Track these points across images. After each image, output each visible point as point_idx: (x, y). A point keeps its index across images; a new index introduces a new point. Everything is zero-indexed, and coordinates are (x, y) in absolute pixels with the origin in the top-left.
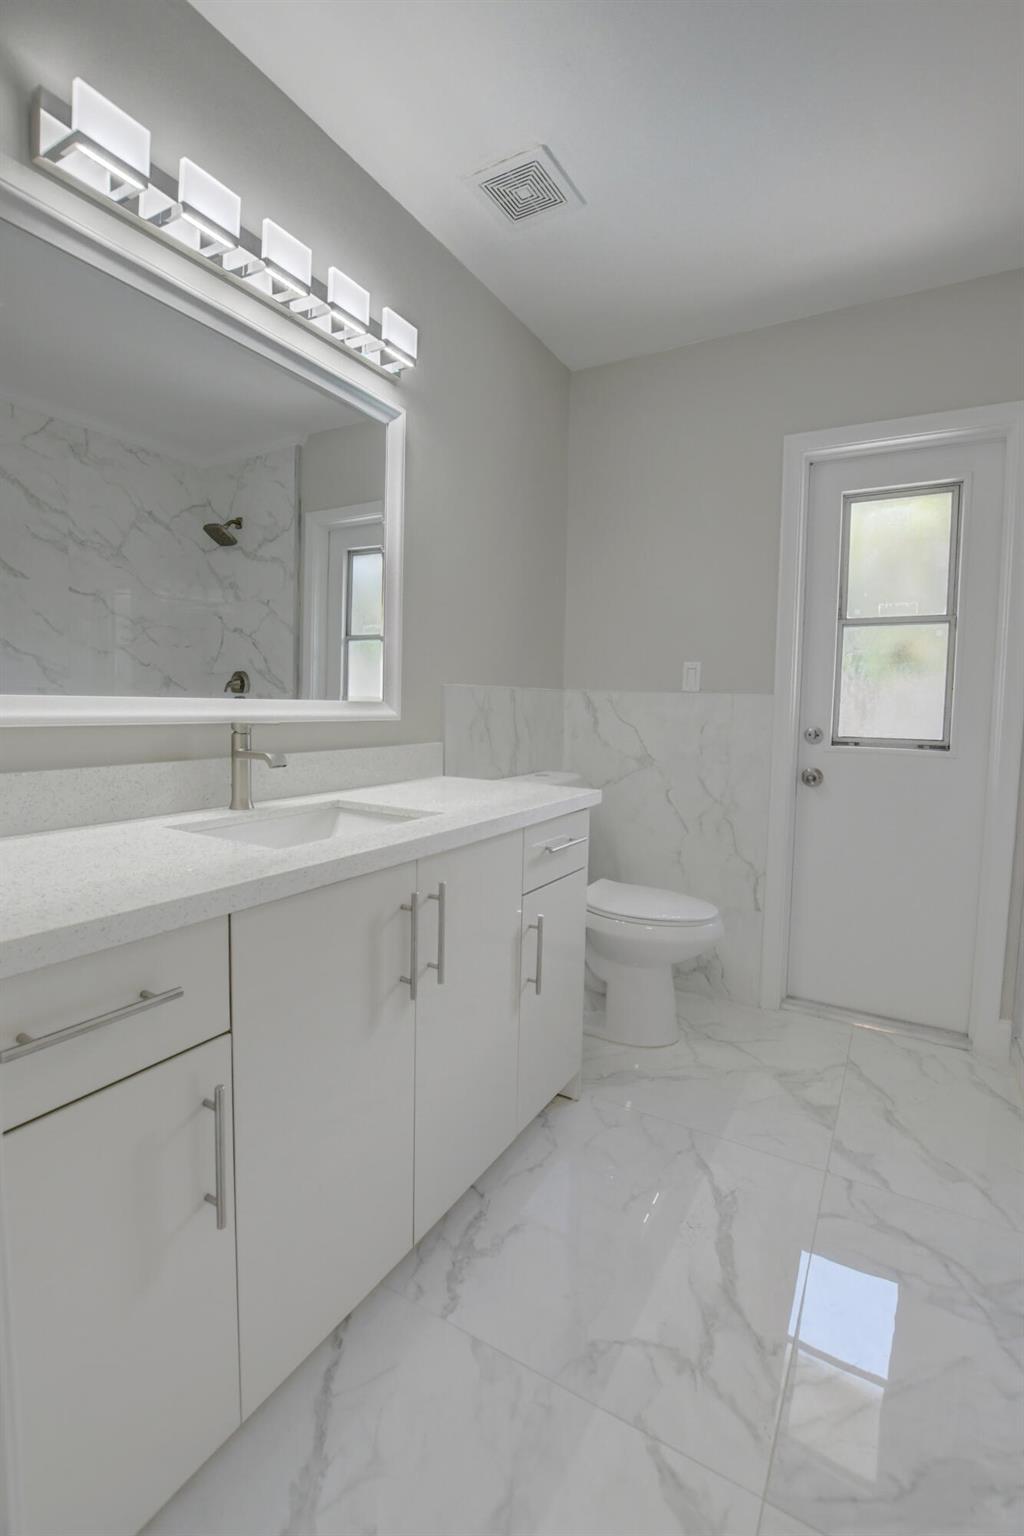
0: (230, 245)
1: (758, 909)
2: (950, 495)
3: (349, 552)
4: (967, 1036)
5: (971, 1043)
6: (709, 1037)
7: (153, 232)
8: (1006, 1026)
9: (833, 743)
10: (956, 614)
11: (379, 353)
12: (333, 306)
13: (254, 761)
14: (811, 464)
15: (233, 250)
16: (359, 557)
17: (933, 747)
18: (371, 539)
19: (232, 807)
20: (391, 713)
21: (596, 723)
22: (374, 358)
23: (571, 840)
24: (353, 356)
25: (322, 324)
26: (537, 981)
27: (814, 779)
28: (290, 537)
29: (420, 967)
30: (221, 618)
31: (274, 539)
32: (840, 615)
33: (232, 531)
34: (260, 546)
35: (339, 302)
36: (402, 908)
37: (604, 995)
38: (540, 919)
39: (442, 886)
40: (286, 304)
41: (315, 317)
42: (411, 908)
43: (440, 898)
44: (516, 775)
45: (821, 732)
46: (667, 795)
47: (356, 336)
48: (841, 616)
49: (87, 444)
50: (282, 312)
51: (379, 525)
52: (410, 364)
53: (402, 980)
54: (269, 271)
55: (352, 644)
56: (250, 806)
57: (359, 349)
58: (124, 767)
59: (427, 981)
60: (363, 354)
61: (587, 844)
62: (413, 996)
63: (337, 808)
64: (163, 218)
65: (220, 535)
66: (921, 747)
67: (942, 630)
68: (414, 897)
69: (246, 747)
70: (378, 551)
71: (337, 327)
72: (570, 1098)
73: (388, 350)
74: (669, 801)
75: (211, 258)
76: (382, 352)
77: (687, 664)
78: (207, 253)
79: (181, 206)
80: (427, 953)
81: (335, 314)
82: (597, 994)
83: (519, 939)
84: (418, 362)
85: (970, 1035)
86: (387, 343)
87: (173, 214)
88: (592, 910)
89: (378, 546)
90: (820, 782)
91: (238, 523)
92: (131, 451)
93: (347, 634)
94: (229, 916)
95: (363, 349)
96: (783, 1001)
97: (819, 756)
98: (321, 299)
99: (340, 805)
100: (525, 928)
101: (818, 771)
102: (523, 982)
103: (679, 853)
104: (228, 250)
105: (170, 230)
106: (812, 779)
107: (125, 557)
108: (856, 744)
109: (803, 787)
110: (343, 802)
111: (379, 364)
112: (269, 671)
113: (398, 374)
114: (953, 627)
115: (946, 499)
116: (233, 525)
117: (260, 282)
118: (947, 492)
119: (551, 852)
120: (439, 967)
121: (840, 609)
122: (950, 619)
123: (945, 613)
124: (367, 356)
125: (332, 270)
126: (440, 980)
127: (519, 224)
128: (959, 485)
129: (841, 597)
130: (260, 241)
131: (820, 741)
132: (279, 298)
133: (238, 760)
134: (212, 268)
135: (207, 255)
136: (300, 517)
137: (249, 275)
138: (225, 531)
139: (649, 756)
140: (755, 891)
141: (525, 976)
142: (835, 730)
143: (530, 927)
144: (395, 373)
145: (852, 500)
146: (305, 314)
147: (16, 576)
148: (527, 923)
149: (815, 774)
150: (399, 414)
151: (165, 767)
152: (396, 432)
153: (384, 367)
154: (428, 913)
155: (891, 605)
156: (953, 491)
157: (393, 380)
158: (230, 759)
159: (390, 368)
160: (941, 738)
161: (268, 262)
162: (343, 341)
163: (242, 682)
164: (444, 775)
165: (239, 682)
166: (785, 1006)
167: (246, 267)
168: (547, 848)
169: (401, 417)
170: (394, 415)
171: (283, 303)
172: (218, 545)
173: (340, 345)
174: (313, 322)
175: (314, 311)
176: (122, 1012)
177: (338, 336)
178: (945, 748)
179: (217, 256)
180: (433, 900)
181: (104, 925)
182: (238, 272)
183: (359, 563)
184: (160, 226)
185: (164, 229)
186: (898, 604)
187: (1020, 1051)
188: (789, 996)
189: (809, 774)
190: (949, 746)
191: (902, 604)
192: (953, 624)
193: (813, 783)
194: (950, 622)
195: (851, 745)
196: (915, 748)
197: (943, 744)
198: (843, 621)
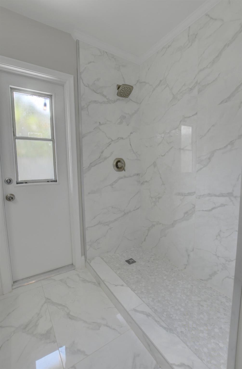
4: (72, 264)
5: (74, 266)
8: (83, 258)
9: (17, 183)
10: (54, 138)
17: (51, 181)
27: (12, 198)
45: (11, 180)
48: (14, 135)
66: (48, 182)
67: (50, 144)
85: (74, 264)
90: (15, 199)
96: (12, 285)
97: (12, 189)
106: (10, 198)
108: (26, 183)
109: (7, 202)
114: (54, 143)
115: (48, 101)
122: (52, 140)
123: (51, 138)
128: (51, 96)
131: (12, 183)
142: (17, 178)
145: (14, 90)
149: (12, 196)
155: (32, 133)
156: (49, 98)
160: (54, 178)
178: (56, 181)
186: (35, 133)
187: (88, 263)
188: (14, 282)
189: (9, 197)
190: (57, 181)
191: (36, 133)
192: (53, 141)
193: (12, 200)
194: (52, 141)
195: (24, 183)
196: (46, 182)
197: (55, 180)
198: (15, 137)
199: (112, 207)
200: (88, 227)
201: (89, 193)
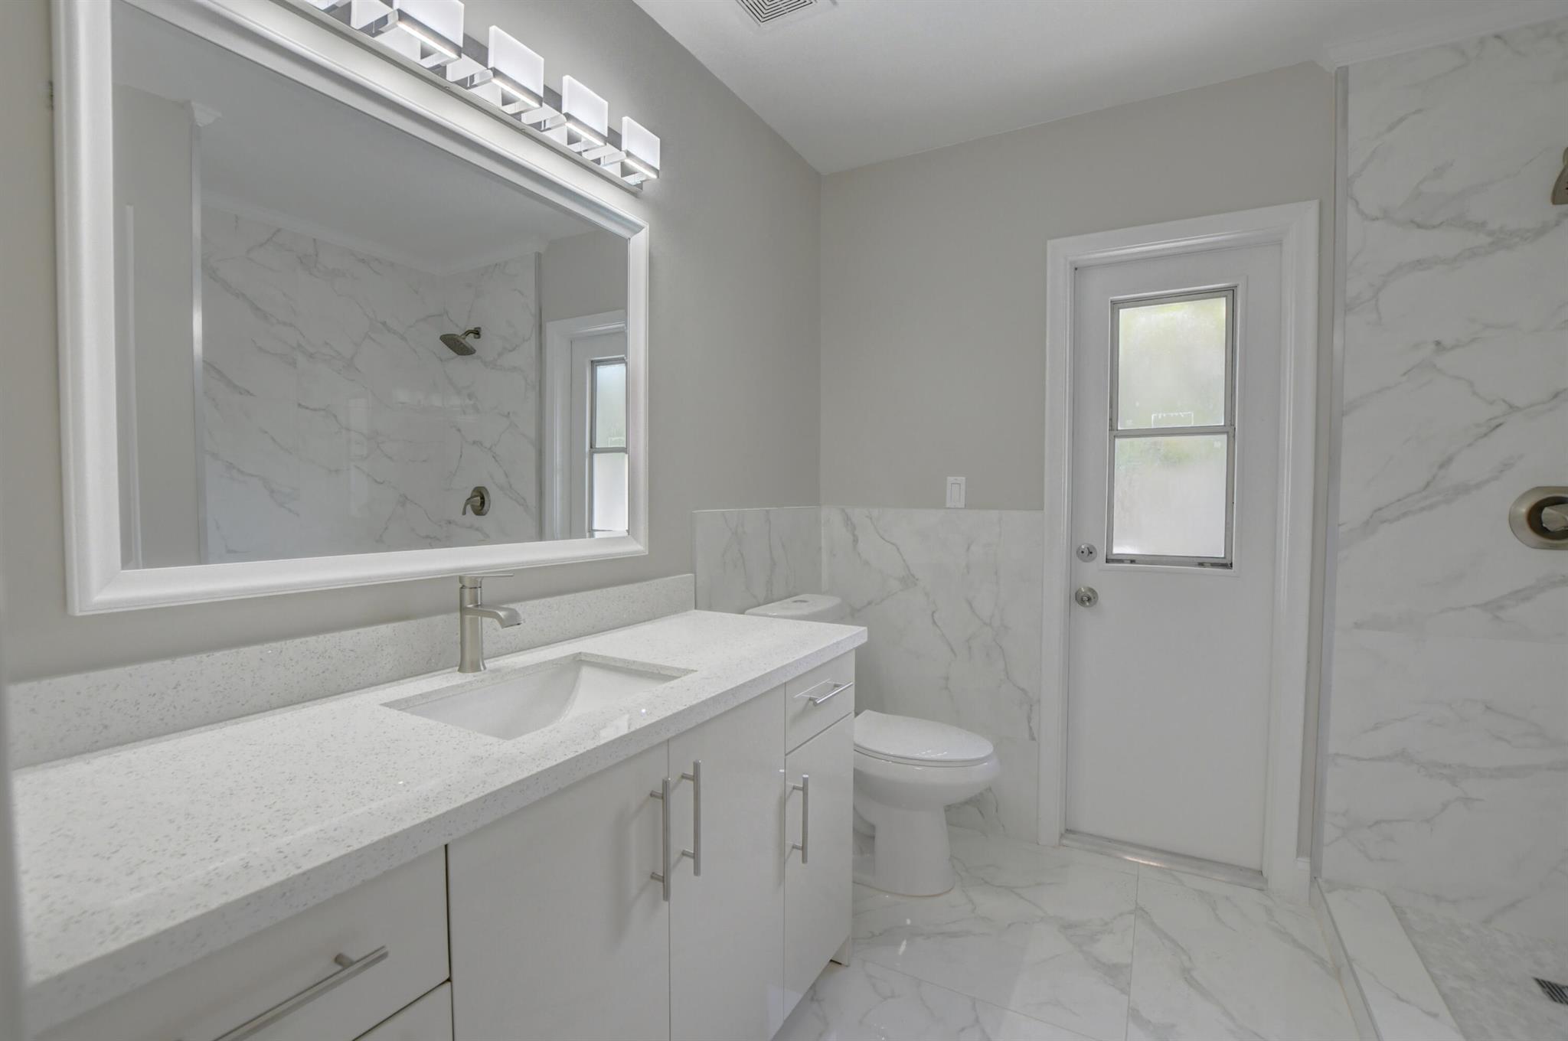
0: (453, 56)
1: (1033, 739)
2: (1224, 300)
3: (592, 362)
4: (1261, 874)
5: (1266, 881)
6: (986, 882)
7: (367, 43)
8: (1304, 864)
9: (1107, 561)
10: (1234, 425)
11: (619, 165)
12: (568, 116)
13: (484, 619)
14: (1076, 269)
15: (456, 60)
16: (601, 366)
17: (1213, 565)
18: (615, 349)
19: (462, 669)
20: (638, 547)
21: (856, 541)
22: (614, 171)
23: (836, 686)
24: (592, 169)
25: (557, 137)
26: (804, 848)
27: (1089, 599)
28: (531, 346)
29: (674, 856)
30: (459, 430)
31: (514, 349)
32: (1111, 425)
33: (470, 340)
34: (500, 355)
35: (573, 113)
36: (652, 795)
37: (873, 838)
38: (805, 781)
39: (696, 766)
40: (517, 116)
41: (549, 129)
42: (663, 795)
43: (695, 778)
44: (773, 601)
45: (1094, 548)
46: (933, 616)
47: (594, 148)
48: (1112, 427)
49: (317, 255)
50: (512, 125)
51: (622, 334)
52: (653, 176)
53: (653, 876)
54: (496, 81)
55: (596, 457)
56: (482, 668)
57: (598, 161)
58: (337, 635)
59: (681, 875)
60: (601, 166)
61: (852, 690)
62: (666, 896)
63: (579, 661)
64: (379, 26)
65: (457, 345)
66: (1201, 564)
67: (1220, 442)
68: (665, 784)
69: (476, 602)
70: (622, 361)
71: (572, 139)
72: (840, 964)
73: (629, 162)
74: (934, 623)
75: (432, 69)
76: (623, 164)
77: (950, 479)
78: (428, 63)
79: (397, 13)
80: (680, 839)
81: (570, 125)
82: (865, 837)
83: (783, 802)
84: (661, 174)
85: (1264, 873)
86: (628, 154)
87: (391, 21)
88: (859, 749)
89: (621, 356)
90: (1096, 602)
91: (477, 333)
92: (363, 261)
93: (591, 447)
94: (446, 846)
95: (602, 160)
96: (1062, 836)
97: (1093, 574)
98: (557, 110)
99: (583, 658)
100: (789, 790)
101: (1091, 590)
102: (788, 849)
103: (947, 679)
104: (451, 61)
105: (384, 40)
106: (1086, 599)
107: (357, 369)
108: (1132, 562)
109: (1077, 608)
110: (586, 654)
111: (620, 176)
112: (511, 486)
113: (640, 186)
114: (1232, 439)
115: (1220, 306)
116: (472, 335)
117: (488, 93)
118: (1220, 297)
119: (815, 704)
120: (696, 856)
121: (1111, 420)
122: (1228, 430)
123: (1223, 424)
124: (605, 168)
125: (567, 79)
126: (697, 871)
127: (767, 26)
128: (1233, 290)
129: (1111, 407)
130: (486, 49)
131: (1094, 559)
132: (510, 109)
133: (468, 617)
134: (435, 79)
135: (428, 66)
136: (541, 326)
137: (476, 86)
138: (463, 342)
139: (913, 576)
140: (1029, 719)
141: (789, 842)
142: (1110, 547)
143: (794, 788)
144: (637, 185)
145: (1120, 305)
146: (538, 126)
147: (241, 393)
148: (790, 784)
149: (1090, 594)
150: (641, 228)
151: (385, 630)
152: (639, 246)
153: (625, 179)
154: (681, 799)
155: (1164, 415)
156: (1226, 296)
157: (634, 192)
158: (458, 614)
159: (632, 180)
160: (1223, 556)
161: (496, 73)
162: (580, 153)
163: (482, 498)
164: (696, 608)
165: (479, 498)
166: (1064, 842)
167: (472, 77)
168: (810, 699)
169: (643, 231)
170: (636, 228)
171: (513, 115)
172: (455, 354)
173: (577, 157)
174: (546, 133)
175: (547, 122)
176: (308, 993)
177: (575, 148)
178: (1227, 566)
179: (438, 66)
180: (688, 781)
181: (285, 889)
182: (462, 83)
183: (603, 371)
184: (373, 35)
185: (379, 39)
186: (1172, 414)
187: (1321, 892)
188: (1068, 831)
189: (1082, 594)
190: (1231, 564)
191: (1177, 414)
192: (1231, 434)
193: (1088, 604)
194: (1227, 433)
195: (1127, 563)
196: (1195, 566)
197: (1224, 561)
198: (1114, 432)
199: (1488, 708)
200: (1337, 755)
201: (1358, 625)
